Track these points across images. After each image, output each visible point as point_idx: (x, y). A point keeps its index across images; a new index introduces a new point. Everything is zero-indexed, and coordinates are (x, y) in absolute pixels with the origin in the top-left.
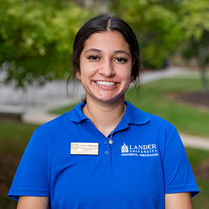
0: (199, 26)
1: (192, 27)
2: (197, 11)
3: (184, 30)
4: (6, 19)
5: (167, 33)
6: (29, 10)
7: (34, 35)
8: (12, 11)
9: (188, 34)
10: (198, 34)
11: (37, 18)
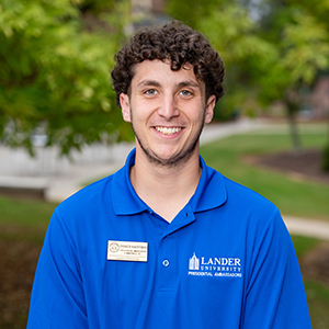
0: (310, 63)
1: (300, 65)
2: (307, 42)
3: (289, 69)
4: (55, 61)
5: (264, 73)
6: (85, 47)
7: (94, 82)
8: (63, 50)
9: (295, 75)
10: (309, 74)
11: (97, 59)
